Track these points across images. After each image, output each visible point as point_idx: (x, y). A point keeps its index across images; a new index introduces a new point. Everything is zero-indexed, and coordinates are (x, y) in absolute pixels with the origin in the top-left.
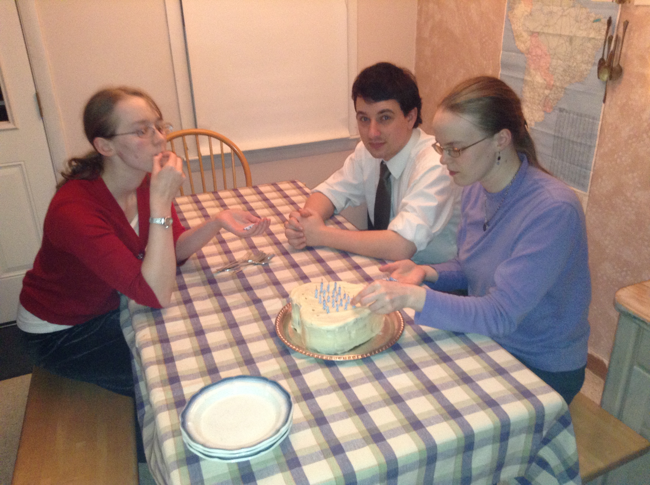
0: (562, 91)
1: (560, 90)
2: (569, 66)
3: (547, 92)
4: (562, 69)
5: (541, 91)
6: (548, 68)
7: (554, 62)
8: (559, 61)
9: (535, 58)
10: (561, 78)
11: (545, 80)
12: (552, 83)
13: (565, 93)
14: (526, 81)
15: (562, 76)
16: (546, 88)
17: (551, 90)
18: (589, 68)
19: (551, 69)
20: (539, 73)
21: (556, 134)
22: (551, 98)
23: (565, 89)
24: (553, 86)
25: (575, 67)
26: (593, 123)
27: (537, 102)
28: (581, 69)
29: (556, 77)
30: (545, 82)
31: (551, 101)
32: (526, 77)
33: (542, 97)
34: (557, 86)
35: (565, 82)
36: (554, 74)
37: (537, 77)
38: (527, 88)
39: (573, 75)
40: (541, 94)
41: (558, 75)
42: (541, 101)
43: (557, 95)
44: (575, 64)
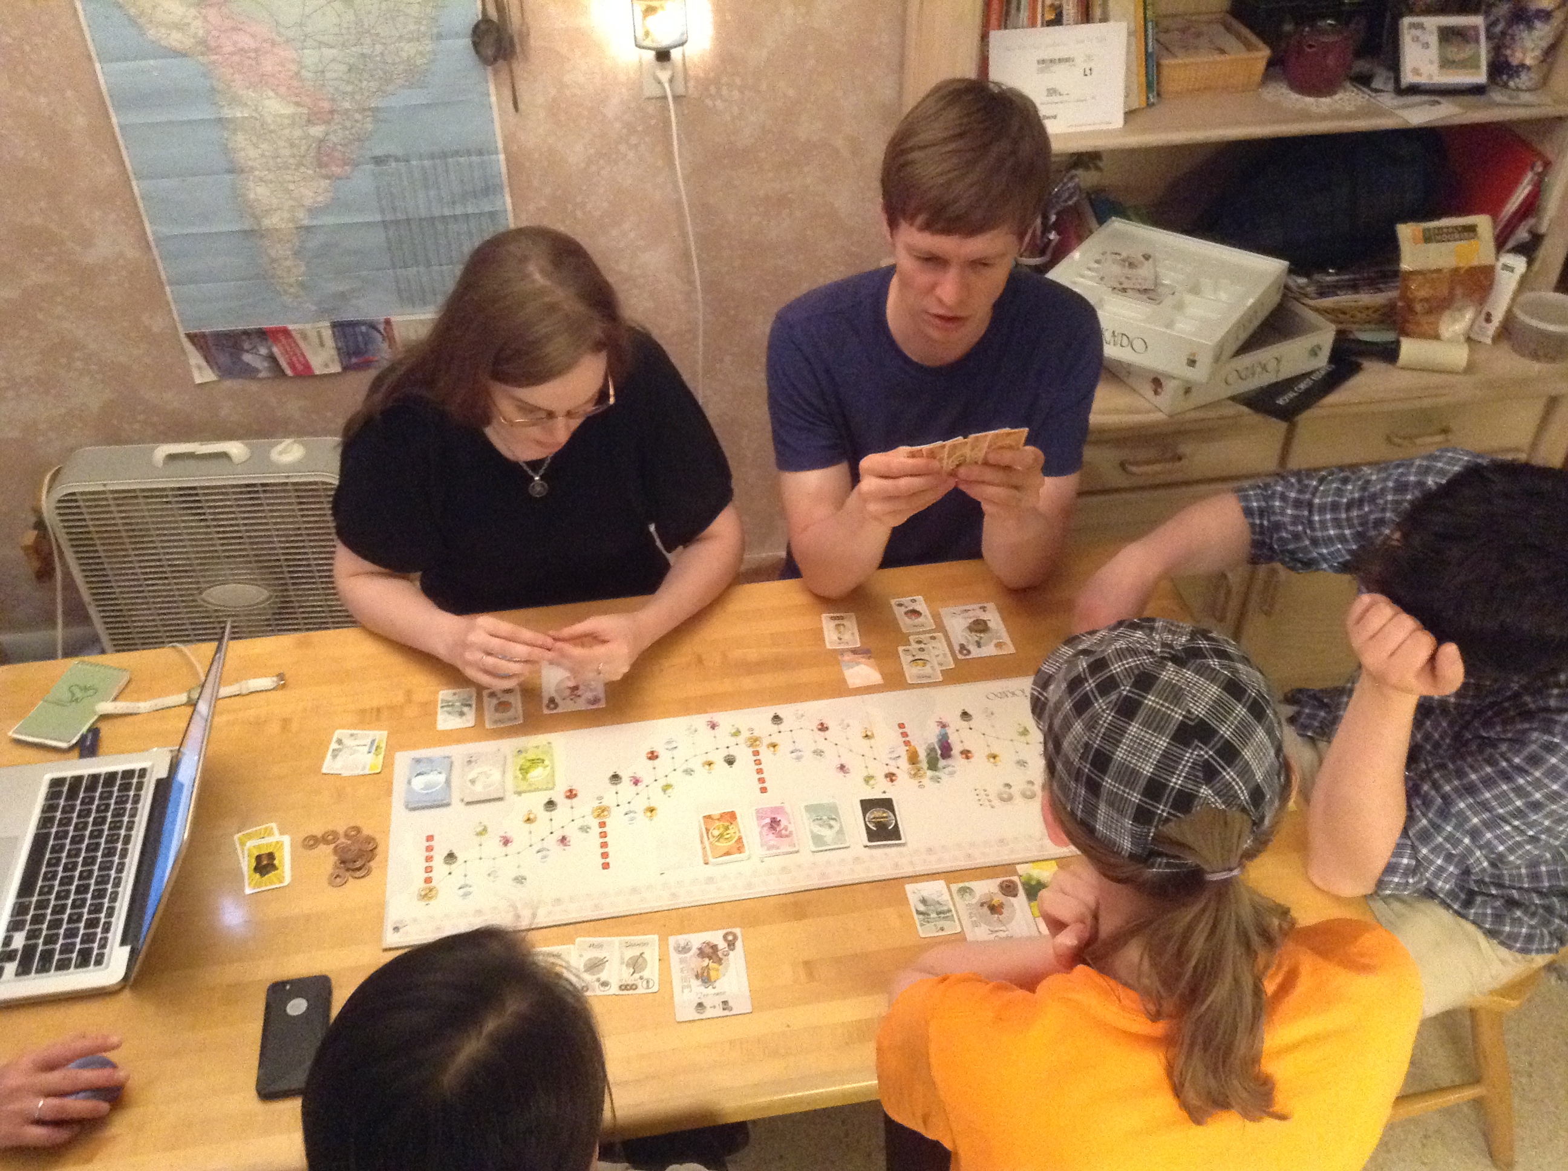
0: (364, 117)
1: (358, 116)
2: (364, 56)
3: (317, 131)
4: (344, 68)
5: (298, 133)
6: (297, 74)
7: (311, 56)
8: (327, 51)
9: (236, 58)
10: (349, 88)
11: (297, 104)
12: (326, 105)
13: (376, 120)
14: (231, 120)
15: (348, 82)
16: (310, 122)
17: (328, 122)
18: (428, 48)
19: (305, 74)
20: (271, 94)
21: (389, 217)
22: (335, 140)
23: (376, 110)
24: (332, 112)
25: (382, 54)
26: (481, 161)
27: (291, 161)
28: (404, 55)
29: (331, 90)
30: (300, 109)
31: (339, 147)
32: (227, 113)
33: (303, 148)
34: (347, 110)
35: (366, 94)
36: (323, 85)
37: (267, 102)
38: (240, 137)
39: (385, 73)
40: (297, 142)
41: (336, 83)
42: (304, 156)
43: (353, 131)
44: (379, 48)
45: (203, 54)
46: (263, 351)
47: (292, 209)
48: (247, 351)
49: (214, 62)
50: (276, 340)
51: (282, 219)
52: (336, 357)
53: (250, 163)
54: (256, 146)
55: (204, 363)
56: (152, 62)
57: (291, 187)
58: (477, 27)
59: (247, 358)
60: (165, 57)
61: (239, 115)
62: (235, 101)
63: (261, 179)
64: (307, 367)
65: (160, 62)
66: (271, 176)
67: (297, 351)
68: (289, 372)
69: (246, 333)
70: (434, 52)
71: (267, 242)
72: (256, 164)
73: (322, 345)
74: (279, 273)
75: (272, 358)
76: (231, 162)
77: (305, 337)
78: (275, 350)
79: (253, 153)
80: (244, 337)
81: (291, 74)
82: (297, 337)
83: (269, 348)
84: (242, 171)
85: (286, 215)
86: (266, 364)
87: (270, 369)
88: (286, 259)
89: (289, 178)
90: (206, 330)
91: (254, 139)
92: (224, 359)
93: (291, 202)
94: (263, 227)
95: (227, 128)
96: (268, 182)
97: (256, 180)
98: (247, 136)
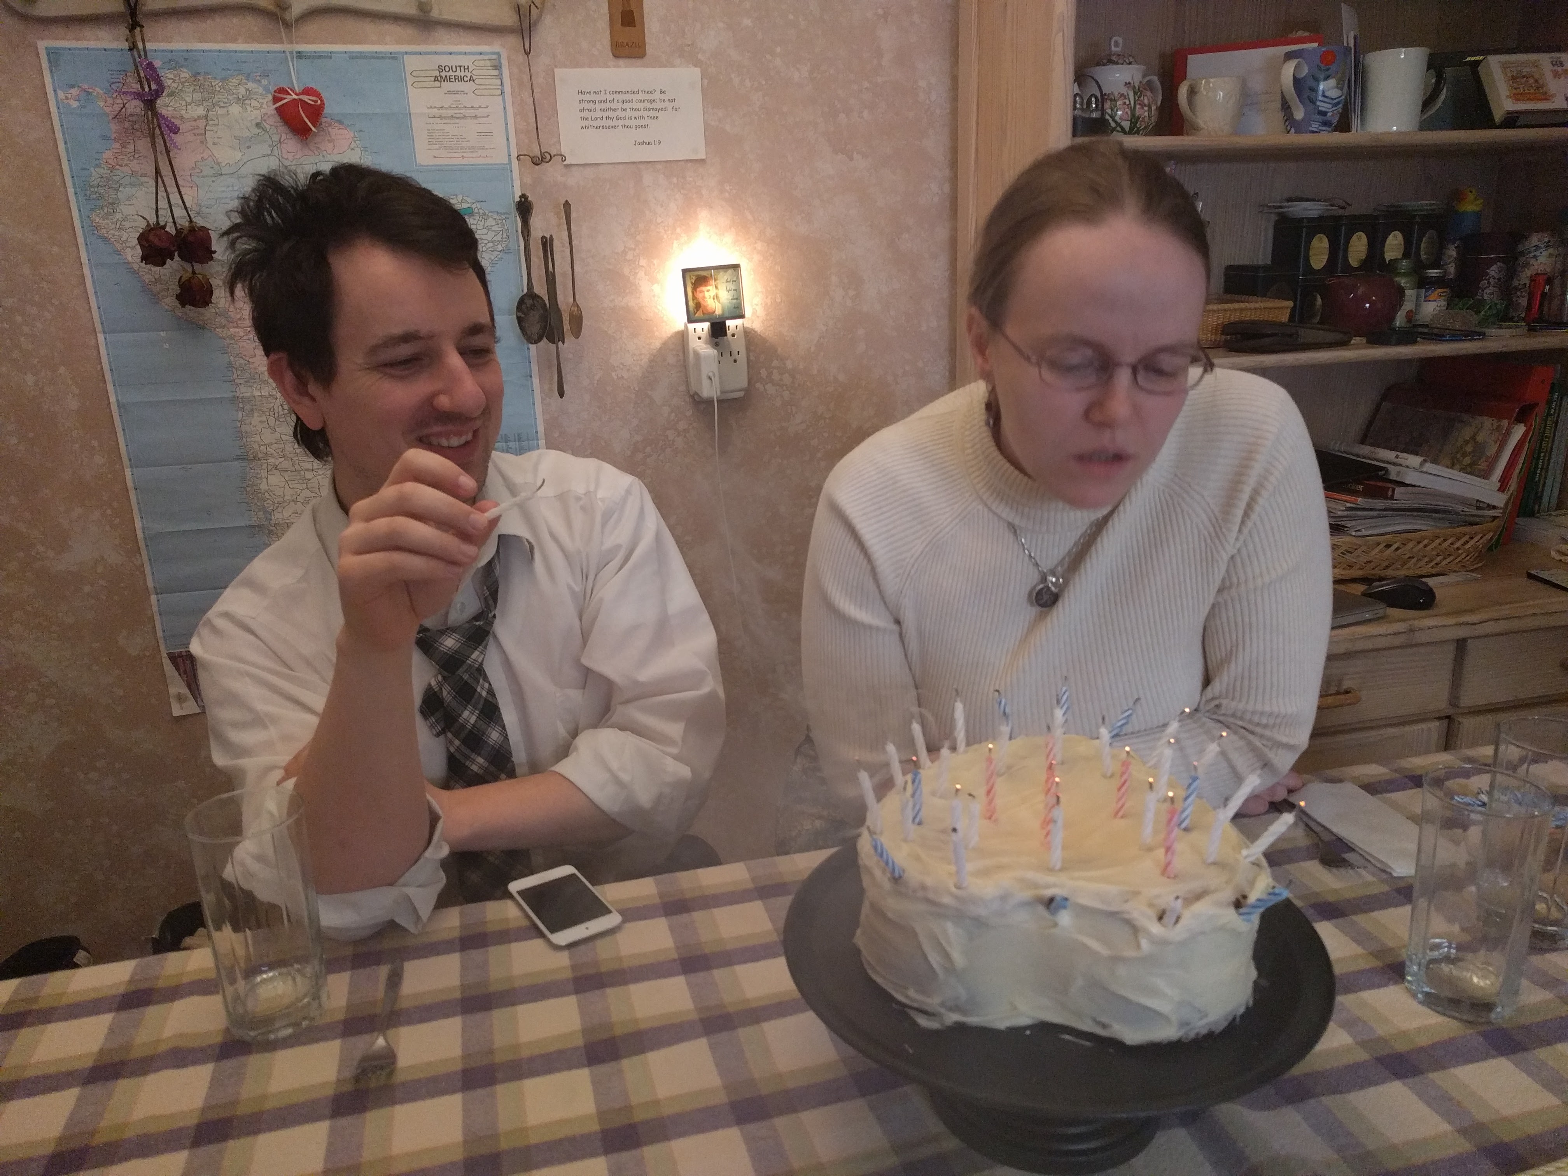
45: (223, 327)
49: (233, 337)
53: (264, 449)
54: (273, 429)
55: (186, 692)
56: (163, 335)
57: (309, 475)
58: (521, 301)
61: (256, 393)
62: (254, 378)
63: (275, 467)
66: (286, 464)
72: (271, 450)
76: (243, 446)
79: (268, 437)
84: (255, 458)
91: (272, 421)
93: (308, 493)
94: (273, 522)
95: (243, 409)
96: (283, 471)
97: (270, 467)
98: (264, 419)
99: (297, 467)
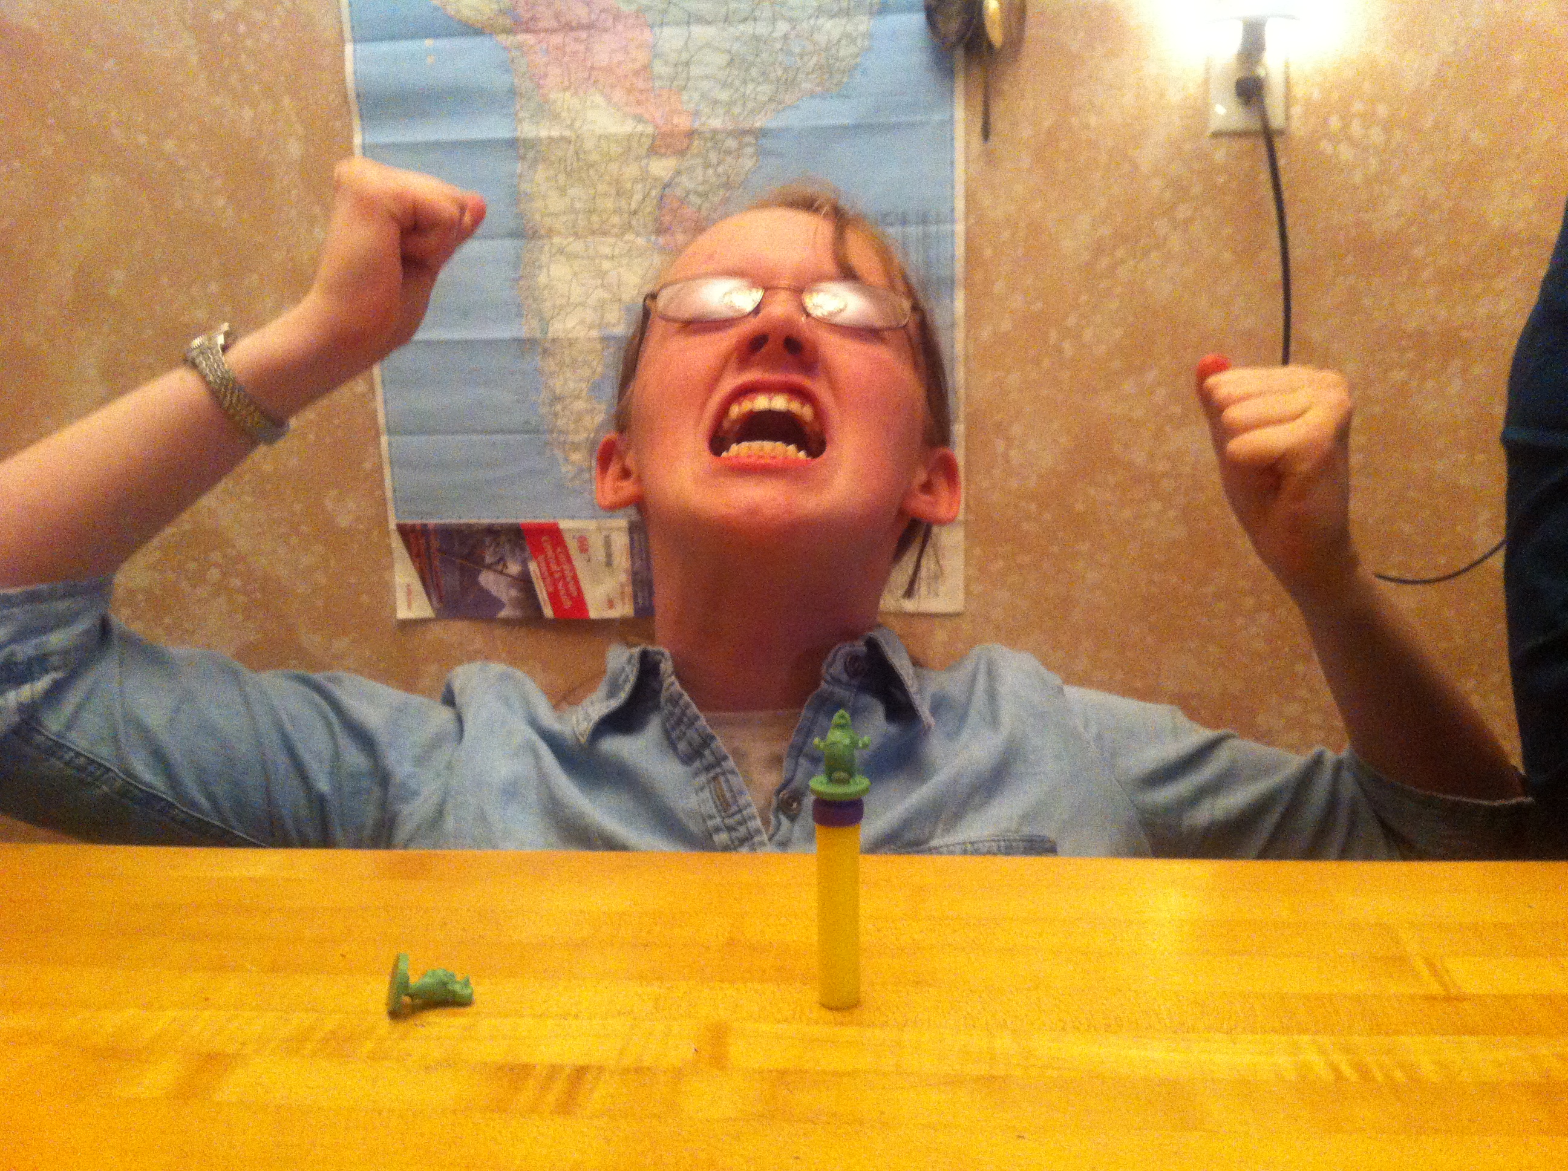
0: (742, 146)
1: (731, 143)
2: (756, 38)
3: (661, 167)
4: (722, 59)
5: (631, 170)
6: (646, 67)
7: (671, 38)
8: (697, 30)
9: (557, 39)
10: (724, 96)
11: (639, 119)
12: (683, 122)
13: (761, 153)
14: (532, 144)
15: (725, 85)
16: (654, 151)
17: (682, 153)
18: (863, 28)
19: (659, 68)
20: (599, 99)
22: (691, 186)
23: (762, 133)
24: (691, 134)
25: (786, 37)
26: (926, 236)
27: (615, 220)
28: (821, 39)
29: (696, 96)
30: (640, 128)
31: (693, 198)
32: (528, 130)
33: (638, 197)
34: (715, 132)
35: (750, 105)
36: (685, 87)
37: (590, 115)
38: (541, 174)
39: (785, 70)
40: (629, 185)
41: (705, 85)
42: (635, 213)
43: (720, 170)
44: (782, 27)
45: (508, 31)
46: (514, 569)
47: (602, 305)
48: (489, 567)
49: (519, 47)
50: (538, 550)
51: (582, 322)
52: (629, 589)
53: (548, 221)
54: (563, 191)
55: (418, 586)
56: (428, 43)
57: (606, 265)
59: (487, 579)
60: (450, 34)
61: (544, 133)
62: (544, 111)
63: (561, 251)
64: (580, 602)
65: (443, 43)
66: (577, 246)
67: (569, 575)
68: (548, 612)
69: (492, 531)
70: (869, 35)
71: (550, 365)
72: (558, 224)
73: (609, 564)
74: (561, 423)
75: (525, 582)
76: (520, 215)
77: (584, 547)
78: (533, 567)
79: (556, 203)
80: (488, 540)
81: (638, 65)
82: (572, 545)
83: (524, 563)
84: (535, 235)
85: (590, 316)
86: (514, 593)
87: (517, 603)
88: (578, 397)
89: (607, 250)
90: (432, 521)
91: (562, 178)
92: (450, 580)
93: (601, 294)
94: (550, 335)
95: (523, 158)
96: (571, 257)
97: (554, 251)
98: (552, 172)
99: (591, 252)
